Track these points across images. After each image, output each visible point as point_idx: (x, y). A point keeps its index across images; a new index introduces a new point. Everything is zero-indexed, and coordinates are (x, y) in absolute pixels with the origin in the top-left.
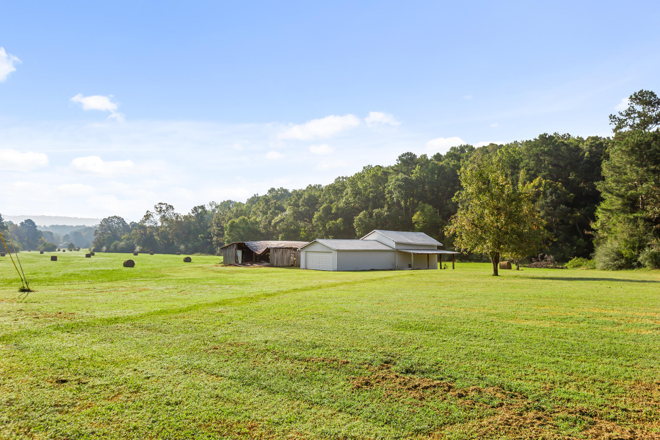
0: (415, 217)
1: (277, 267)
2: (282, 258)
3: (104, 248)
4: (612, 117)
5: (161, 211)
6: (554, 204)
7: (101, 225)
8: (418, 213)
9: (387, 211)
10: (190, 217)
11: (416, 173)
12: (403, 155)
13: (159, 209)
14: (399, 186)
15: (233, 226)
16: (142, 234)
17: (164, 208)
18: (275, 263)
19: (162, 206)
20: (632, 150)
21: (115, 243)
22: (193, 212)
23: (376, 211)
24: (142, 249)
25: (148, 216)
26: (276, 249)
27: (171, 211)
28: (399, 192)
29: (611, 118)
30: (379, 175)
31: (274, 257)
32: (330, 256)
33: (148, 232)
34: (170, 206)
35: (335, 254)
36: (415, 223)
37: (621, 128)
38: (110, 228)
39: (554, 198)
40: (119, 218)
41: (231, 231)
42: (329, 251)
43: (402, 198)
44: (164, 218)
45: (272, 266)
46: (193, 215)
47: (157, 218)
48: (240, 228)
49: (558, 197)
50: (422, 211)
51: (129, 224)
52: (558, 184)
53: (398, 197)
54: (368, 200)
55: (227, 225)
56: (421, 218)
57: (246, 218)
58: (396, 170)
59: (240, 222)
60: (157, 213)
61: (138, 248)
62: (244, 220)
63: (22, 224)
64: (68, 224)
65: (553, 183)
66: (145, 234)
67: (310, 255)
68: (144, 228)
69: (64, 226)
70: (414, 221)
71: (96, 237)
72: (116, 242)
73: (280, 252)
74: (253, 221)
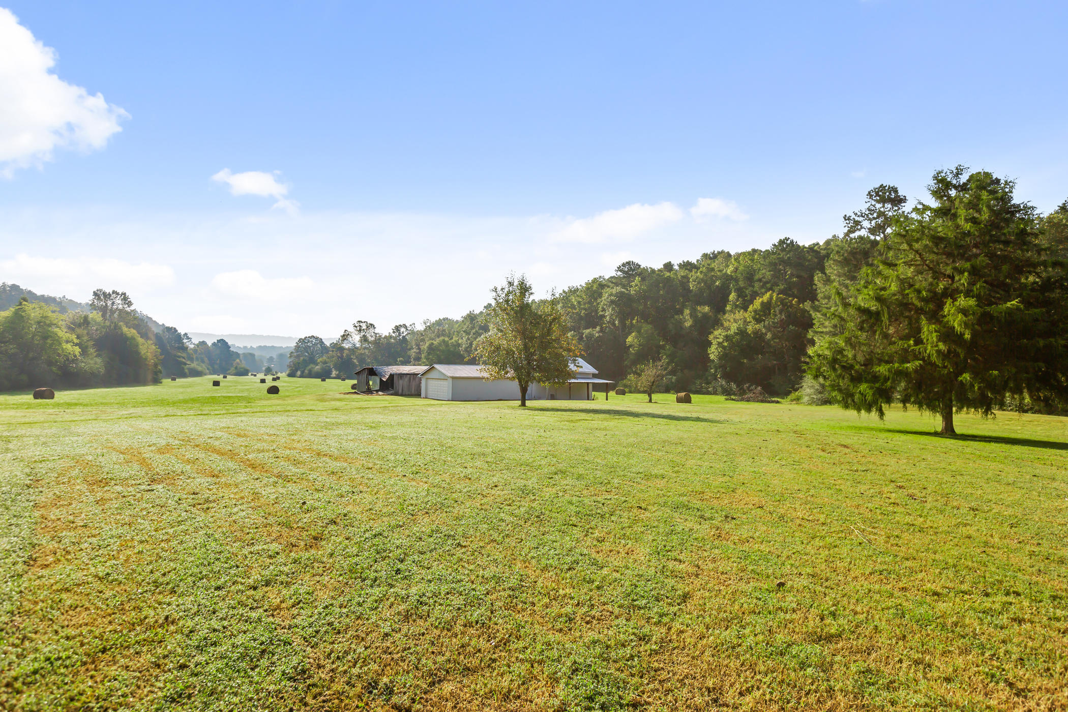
0: (629, 339)
1: (402, 395)
2: (409, 385)
3: (299, 373)
4: (846, 218)
5: (360, 330)
6: (783, 324)
7: (297, 347)
8: (633, 334)
9: (598, 332)
10: (391, 337)
11: (636, 285)
12: (624, 265)
13: (358, 328)
14: (612, 302)
15: (431, 347)
16: (339, 357)
17: (364, 326)
18: (400, 391)
19: (361, 324)
20: (845, 259)
21: (310, 367)
22: (394, 332)
23: (588, 331)
24: (338, 375)
25: (345, 337)
26: (401, 376)
27: (372, 330)
28: (613, 309)
29: (846, 220)
30: (594, 288)
31: (400, 384)
32: (445, 383)
33: (345, 355)
34: (371, 325)
35: (450, 380)
36: (630, 346)
37: (854, 232)
38: (306, 349)
39: (783, 317)
40: (317, 338)
41: (429, 354)
42: (445, 378)
43: (616, 316)
44: (364, 339)
45: (396, 394)
46: (394, 335)
47: (356, 338)
48: (439, 350)
49: (789, 316)
50: (639, 332)
51: (328, 345)
52: (792, 301)
53: (612, 315)
54: (581, 318)
55: (425, 347)
56: (636, 340)
57: (446, 339)
58: (614, 281)
59: (440, 344)
60: (357, 333)
61: (334, 373)
62: (444, 341)
63: (214, 344)
64: (277, 344)
65: (785, 299)
66: (342, 357)
67: (431, 382)
68: (342, 349)
69: (273, 347)
70: (628, 344)
71: (291, 360)
72: (312, 366)
73: (406, 379)
74: (455, 343)
